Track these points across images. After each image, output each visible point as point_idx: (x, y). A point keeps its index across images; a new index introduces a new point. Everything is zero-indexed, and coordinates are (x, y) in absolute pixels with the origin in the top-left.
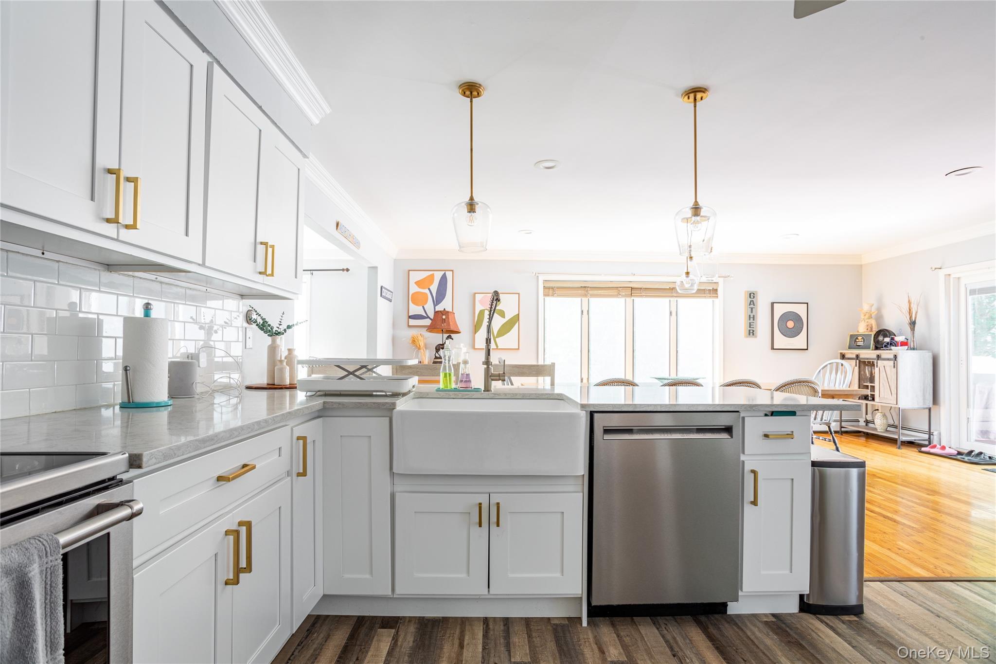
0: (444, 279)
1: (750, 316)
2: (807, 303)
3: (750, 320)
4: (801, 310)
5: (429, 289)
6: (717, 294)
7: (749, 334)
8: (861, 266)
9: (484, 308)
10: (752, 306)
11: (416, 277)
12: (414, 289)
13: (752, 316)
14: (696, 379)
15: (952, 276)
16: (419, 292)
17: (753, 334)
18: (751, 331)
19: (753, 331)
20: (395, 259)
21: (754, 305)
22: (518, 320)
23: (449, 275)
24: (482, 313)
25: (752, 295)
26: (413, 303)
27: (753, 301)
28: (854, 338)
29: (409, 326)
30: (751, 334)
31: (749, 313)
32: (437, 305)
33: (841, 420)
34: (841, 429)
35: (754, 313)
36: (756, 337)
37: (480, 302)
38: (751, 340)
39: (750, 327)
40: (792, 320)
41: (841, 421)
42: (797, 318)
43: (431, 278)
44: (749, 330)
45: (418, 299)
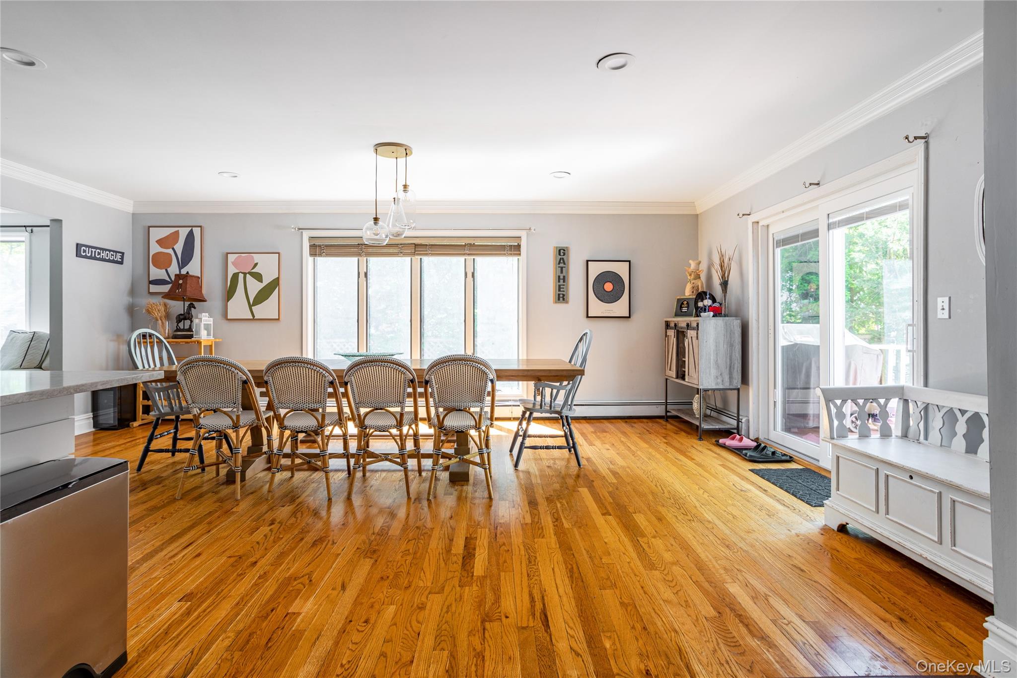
0: (190, 237)
1: (559, 277)
2: (629, 261)
3: (559, 282)
4: (621, 270)
5: (173, 249)
6: (520, 251)
7: (559, 299)
8: (697, 215)
9: (238, 271)
10: (562, 265)
11: (157, 234)
12: (155, 248)
13: (562, 277)
14: (393, 355)
15: (760, 224)
16: (161, 252)
17: (564, 299)
18: (561, 296)
19: (564, 295)
20: (133, 214)
21: (565, 264)
22: (279, 285)
23: (197, 232)
24: (235, 276)
25: (562, 251)
26: (155, 265)
27: (563, 258)
28: (681, 303)
29: (149, 293)
30: (561, 299)
31: (559, 273)
32: (183, 267)
33: (667, 402)
34: (666, 414)
35: (564, 274)
36: (567, 302)
37: (234, 263)
38: (561, 306)
39: (559, 291)
40: (611, 282)
41: (666, 404)
42: (615, 278)
43: (175, 236)
44: (559, 295)
45: (161, 261)
